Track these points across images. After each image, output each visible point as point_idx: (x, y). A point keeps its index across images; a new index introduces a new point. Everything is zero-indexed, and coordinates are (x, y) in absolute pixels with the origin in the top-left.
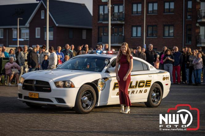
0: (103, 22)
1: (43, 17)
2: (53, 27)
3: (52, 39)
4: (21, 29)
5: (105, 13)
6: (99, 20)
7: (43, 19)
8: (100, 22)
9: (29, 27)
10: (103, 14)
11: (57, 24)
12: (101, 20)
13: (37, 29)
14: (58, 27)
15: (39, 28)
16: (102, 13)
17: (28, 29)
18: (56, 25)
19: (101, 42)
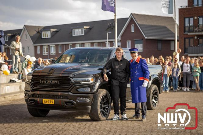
0: (189, 34)
1: (133, 30)
2: (142, 39)
3: (142, 51)
4: (113, 42)
5: (190, 25)
6: (185, 31)
7: (133, 32)
8: (186, 33)
9: (121, 40)
10: (188, 26)
11: (146, 36)
12: (187, 32)
13: (128, 42)
14: (147, 39)
15: (130, 41)
16: (188, 24)
17: (119, 42)
18: (144, 38)
19: (187, 52)
